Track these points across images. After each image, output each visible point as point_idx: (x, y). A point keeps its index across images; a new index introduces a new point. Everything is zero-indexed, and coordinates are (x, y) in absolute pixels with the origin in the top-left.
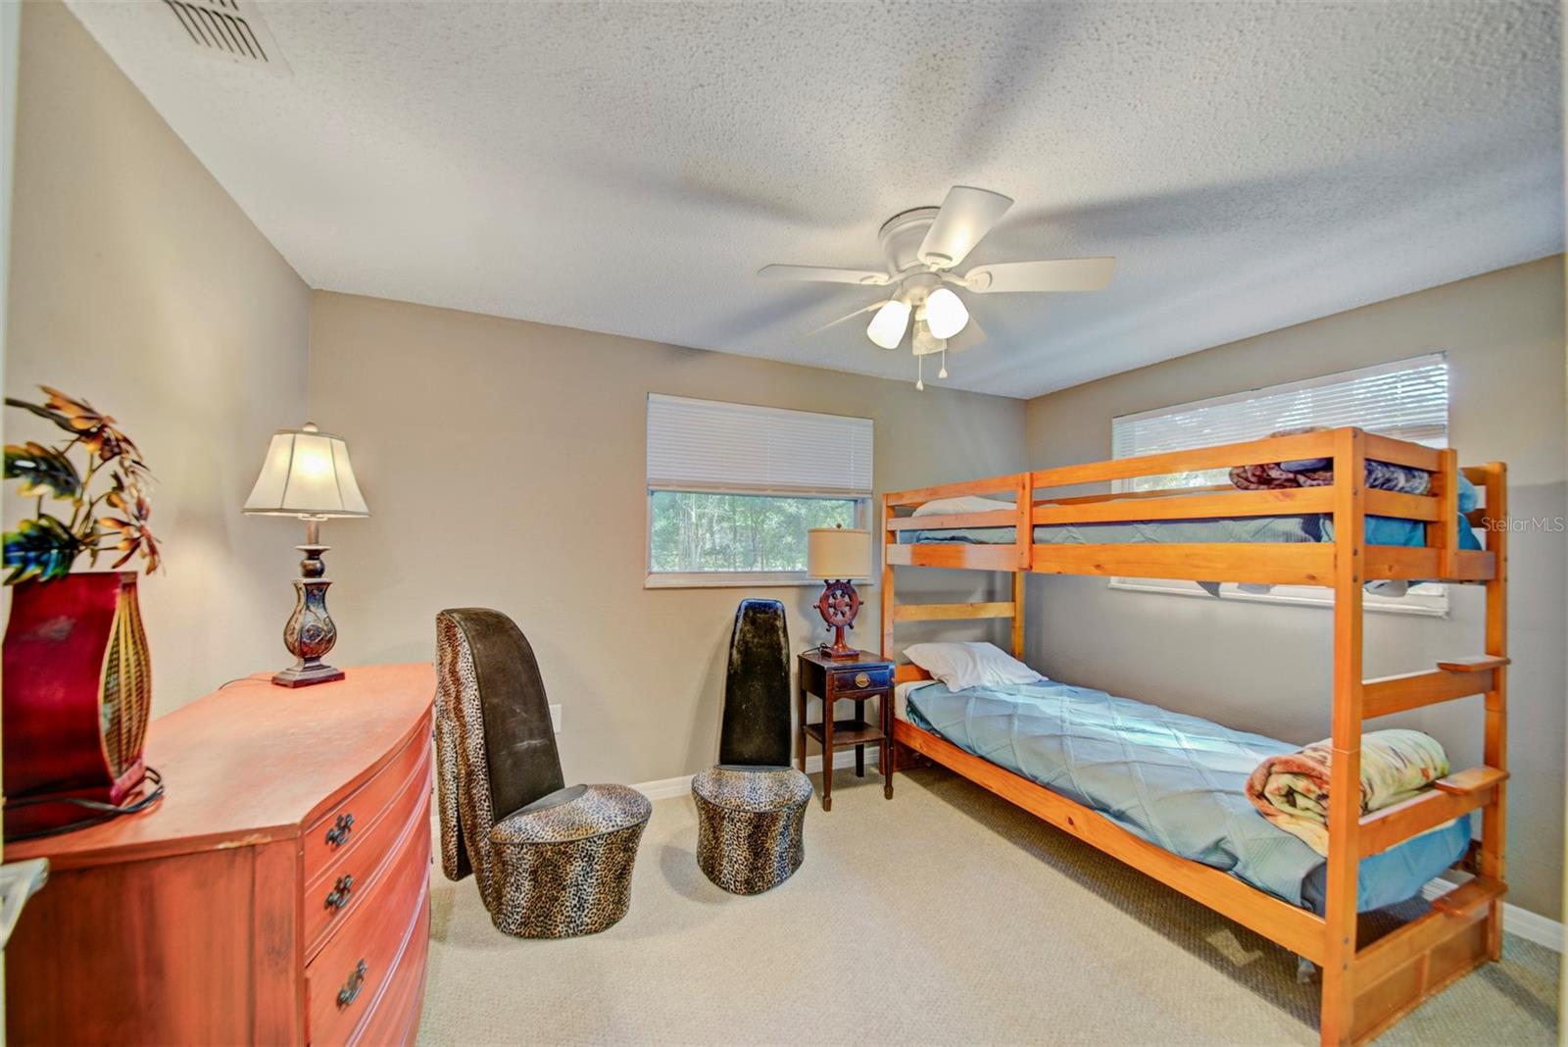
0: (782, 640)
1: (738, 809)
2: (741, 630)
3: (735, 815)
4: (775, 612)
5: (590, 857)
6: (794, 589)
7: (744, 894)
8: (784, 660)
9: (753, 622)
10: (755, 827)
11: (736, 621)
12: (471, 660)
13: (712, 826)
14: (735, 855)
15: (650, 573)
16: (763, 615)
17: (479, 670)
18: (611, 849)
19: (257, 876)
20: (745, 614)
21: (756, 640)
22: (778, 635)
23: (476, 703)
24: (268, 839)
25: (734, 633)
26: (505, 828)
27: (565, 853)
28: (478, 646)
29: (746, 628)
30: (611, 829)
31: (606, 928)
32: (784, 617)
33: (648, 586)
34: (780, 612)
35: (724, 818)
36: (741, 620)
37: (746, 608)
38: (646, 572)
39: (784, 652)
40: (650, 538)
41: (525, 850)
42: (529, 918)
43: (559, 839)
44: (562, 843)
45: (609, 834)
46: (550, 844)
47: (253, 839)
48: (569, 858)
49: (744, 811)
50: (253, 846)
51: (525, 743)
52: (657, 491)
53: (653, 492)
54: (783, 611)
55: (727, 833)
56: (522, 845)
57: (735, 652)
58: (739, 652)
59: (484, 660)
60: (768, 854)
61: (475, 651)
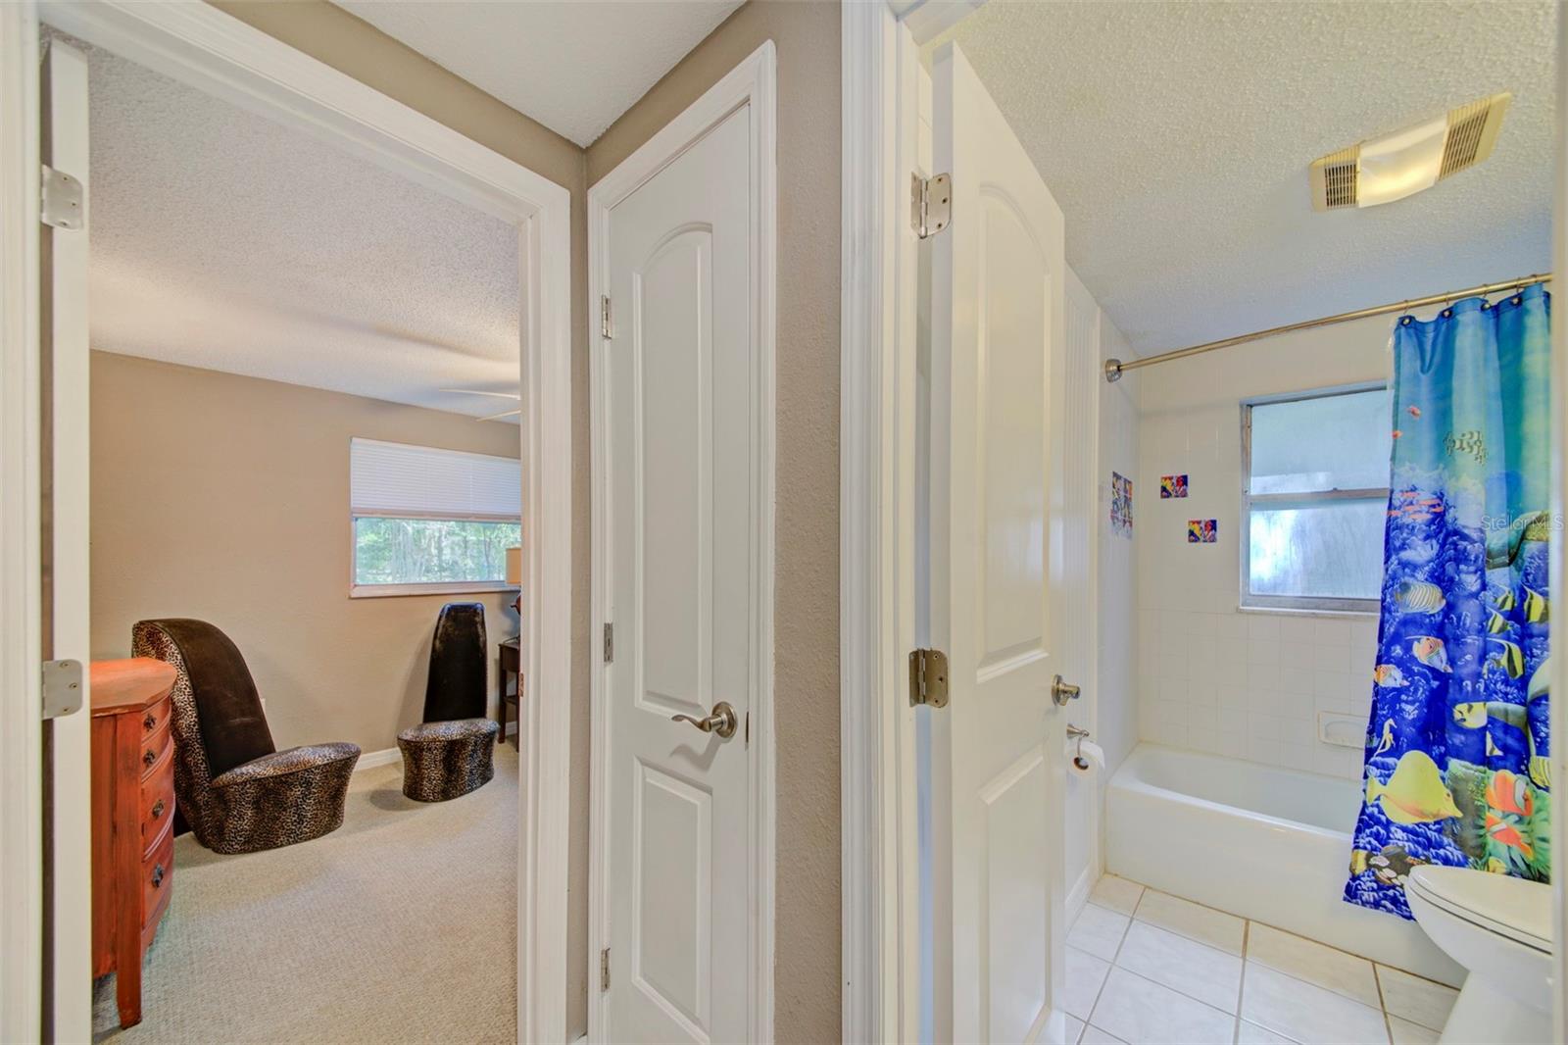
0: (480, 630)
1: (434, 740)
2: (444, 626)
3: (433, 745)
4: (475, 610)
5: (308, 783)
6: (496, 595)
7: (441, 801)
8: (482, 645)
9: (455, 619)
10: (448, 751)
11: (440, 619)
12: (179, 657)
13: (414, 759)
14: (434, 773)
15: (355, 586)
16: (463, 614)
17: (189, 665)
18: (326, 776)
19: (118, 730)
20: (448, 614)
21: (456, 633)
22: (476, 628)
23: (188, 690)
24: (127, 711)
25: (437, 628)
26: (226, 777)
27: (286, 782)
28: (186, 646)
29: (449, 624)
30: (326, 762)
31: (323, 835)
32: (483, 614)
33: (353, 596)
34: (479, 611)
35: (423, 749)
36: (443, 619)
37: (449, 609)
38: (352, 585)
39: (481, 639)
40: (355, 555)
41: (248, 786)
42: (252, 836)
43: (280, 773)
44: (283, 775)
45: (325, 765)
46: (272, 778)
47: (117, 711)
48: (290, 786)
49: (439, 741)
50: (115, 715)
51: (237, 720)
52: (361, 518)
53: (356, 520)
54: (482, 610)
55: (426, 760)
56: (245, 783)
57: (438, 642)
58: (441, 642)
59: (193, 657)
60: (460, 771)
61: (184, 650)
